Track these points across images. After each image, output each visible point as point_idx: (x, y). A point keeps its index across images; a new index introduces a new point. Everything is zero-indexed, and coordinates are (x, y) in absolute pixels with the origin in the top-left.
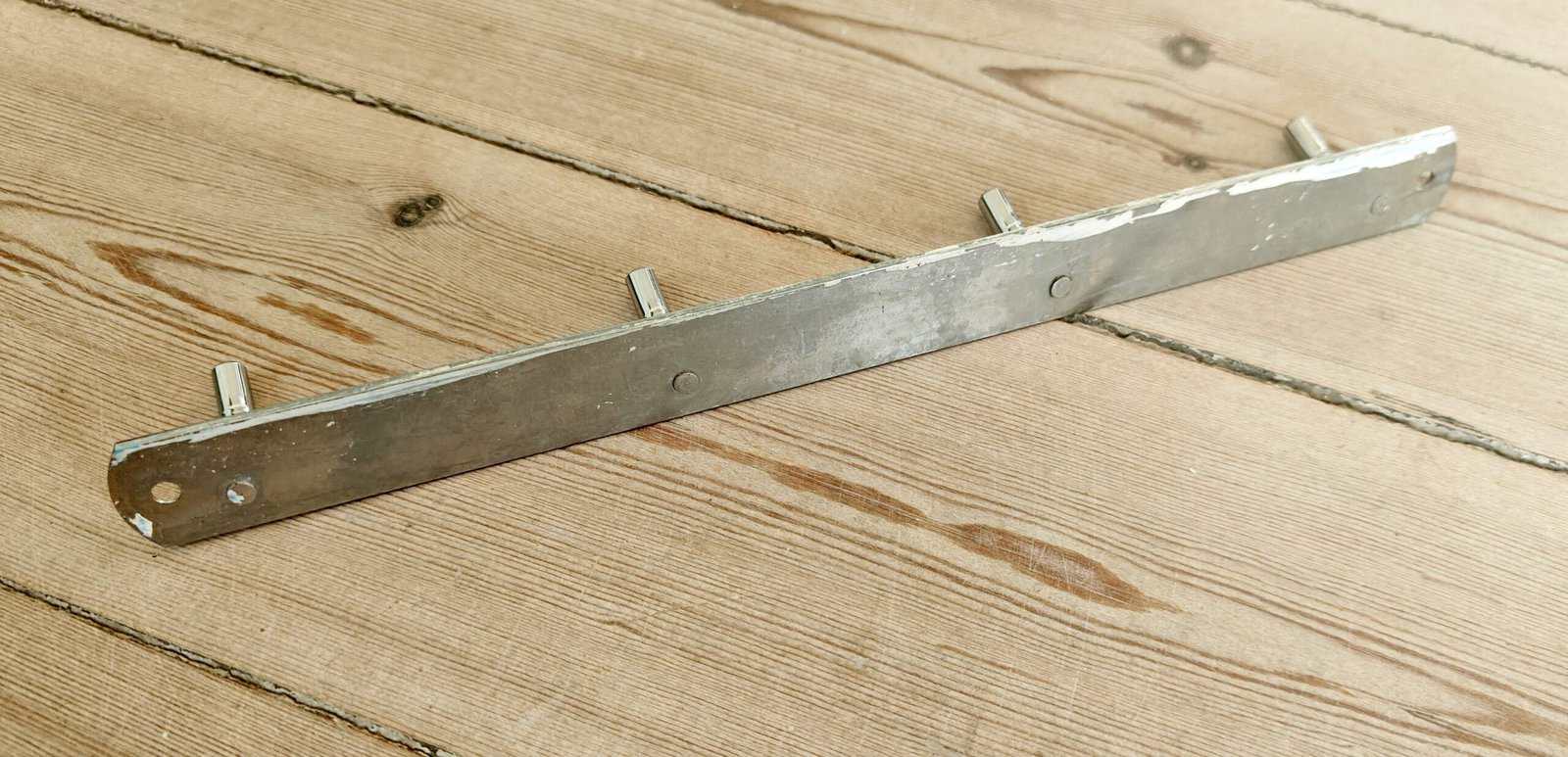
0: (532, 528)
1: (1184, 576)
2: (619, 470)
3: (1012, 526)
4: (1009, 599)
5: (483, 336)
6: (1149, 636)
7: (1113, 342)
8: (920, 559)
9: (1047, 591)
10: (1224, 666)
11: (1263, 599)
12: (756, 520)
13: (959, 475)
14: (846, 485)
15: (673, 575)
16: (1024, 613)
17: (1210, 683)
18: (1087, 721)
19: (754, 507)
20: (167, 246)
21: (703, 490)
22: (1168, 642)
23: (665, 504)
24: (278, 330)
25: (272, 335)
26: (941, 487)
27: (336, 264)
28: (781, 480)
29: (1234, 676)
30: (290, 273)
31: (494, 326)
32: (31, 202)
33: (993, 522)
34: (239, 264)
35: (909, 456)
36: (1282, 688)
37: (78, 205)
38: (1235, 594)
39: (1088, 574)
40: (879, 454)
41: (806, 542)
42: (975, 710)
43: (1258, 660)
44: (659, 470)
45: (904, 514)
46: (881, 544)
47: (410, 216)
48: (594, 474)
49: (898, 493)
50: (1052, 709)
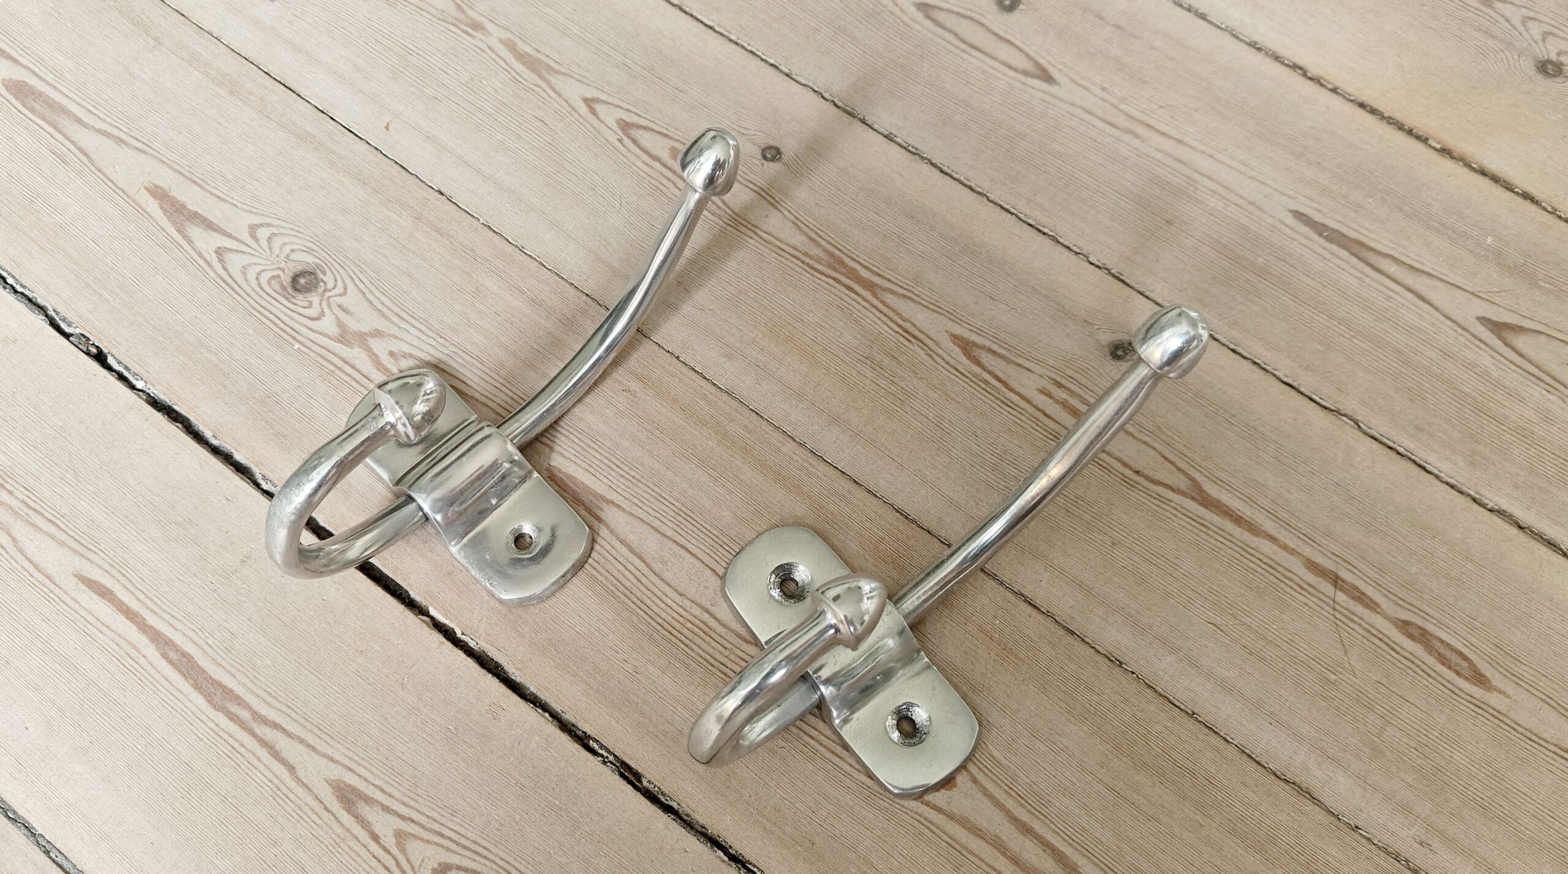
0: (1175, 561)
1: (1517, 679)
2: (1222, 540)
3: (1430, 627)
4: (1418, 666)
5: (1157, 442)
6: (1490, 706)
7: (1514, 531)
8: (1375, 632)
9: (1440, 668)
10: (1525, 732)
11: (1558, 704)
12: (1291, 588)
13: (1405, 589)
14: (1343, 581)
15: (1244, 607)
16: (1425, 676)
17: (1516, 739)
18: (1444, 740)
19: (1292, 580)
20: (988, 343)
21: (1266, 563)
22: (1499, 712)
23: (1244, 566)
24: (1048, 412)
25: (1045, 415)
26: (1394, 594)
27: (1078, 375)
28: (1308, 568)
29: (1530, 739)
30: (1054, 376)
31: (1163, 436)
32: (913, 297)
33: (1419, 621)
34: (1027, 364)
35: (1380, 572)
36: (1555, 753)
37: (939, 305)
38: (1544, 697)
39: (1465, 664)
40: (1363, 566)
41: (1315, 607)
42: (1388, 718)
43: (1546, 735)
44: (1243, 546)
45: (1371, 605)
46: (1356, 619)
47: (1120, 353)
48: (1209, 539)
49: (1370, 591)
50: (1428, 729)
